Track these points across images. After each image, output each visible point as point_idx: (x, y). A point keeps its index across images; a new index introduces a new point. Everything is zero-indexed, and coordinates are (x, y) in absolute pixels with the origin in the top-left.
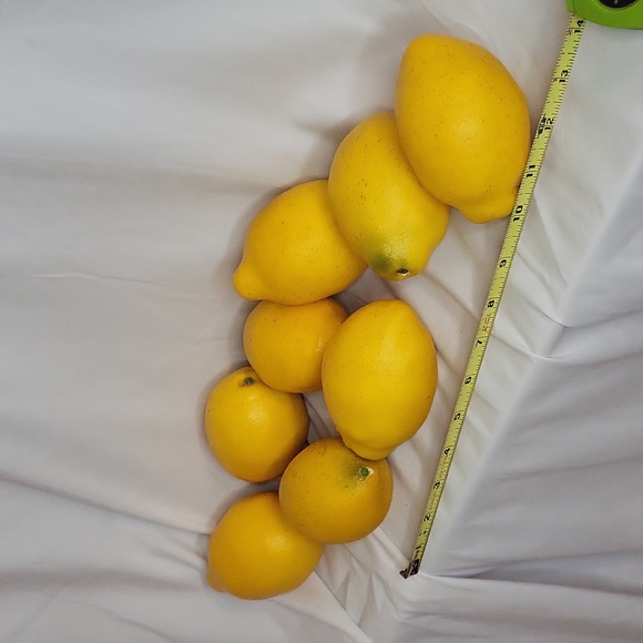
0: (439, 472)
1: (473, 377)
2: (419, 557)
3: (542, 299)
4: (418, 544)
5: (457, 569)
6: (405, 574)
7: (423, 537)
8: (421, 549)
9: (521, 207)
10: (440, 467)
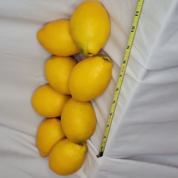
0: (108, 121)
1: (119, 88)
2: (102, 151)
3: (140, 60)
4: (102, 146)
5: (118, 156)
6: (98, 156)
7: (104, 144)
8: (103, 148)
9: (134, 27)
10: (109, 120)
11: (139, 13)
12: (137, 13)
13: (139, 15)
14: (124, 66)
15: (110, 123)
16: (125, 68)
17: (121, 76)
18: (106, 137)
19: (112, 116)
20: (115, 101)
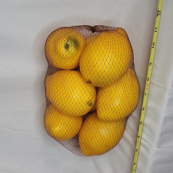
7: (134, 172)
11: (157, 29)
12: (156, 29)
13: (157, 31)
14: (148, 84)
15: (139, 148)
16: (149, 86)
17: (146, 94)
18: (136, 164)
19: (140, 139)
20: (142, 122)
